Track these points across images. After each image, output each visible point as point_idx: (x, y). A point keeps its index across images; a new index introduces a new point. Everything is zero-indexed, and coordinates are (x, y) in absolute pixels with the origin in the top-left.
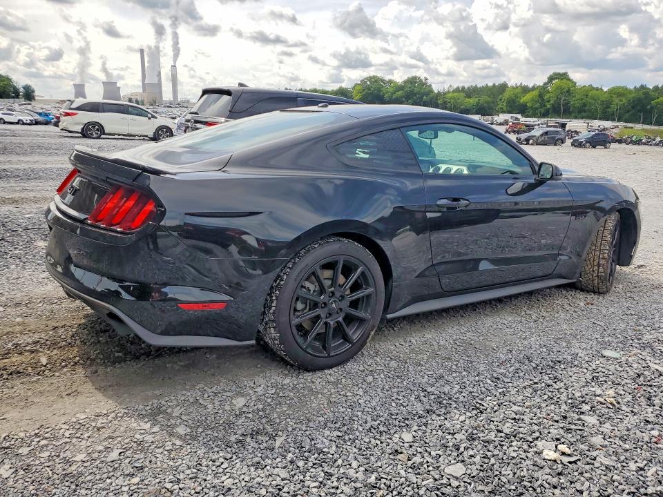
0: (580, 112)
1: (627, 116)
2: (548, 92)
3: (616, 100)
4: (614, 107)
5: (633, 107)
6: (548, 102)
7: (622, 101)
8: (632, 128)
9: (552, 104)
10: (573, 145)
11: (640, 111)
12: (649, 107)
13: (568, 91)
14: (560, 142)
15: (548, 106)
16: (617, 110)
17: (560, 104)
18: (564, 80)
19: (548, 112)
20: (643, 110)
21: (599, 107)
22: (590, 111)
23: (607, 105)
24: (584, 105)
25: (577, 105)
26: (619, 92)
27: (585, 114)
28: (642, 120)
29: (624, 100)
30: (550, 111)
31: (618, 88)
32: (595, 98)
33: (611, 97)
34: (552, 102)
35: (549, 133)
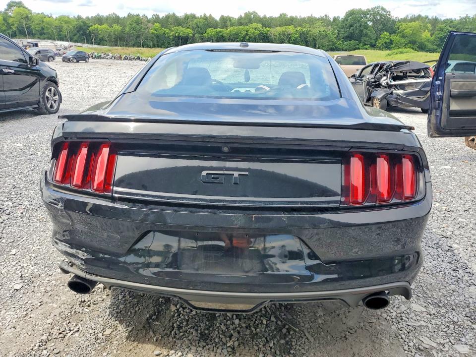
0: (41, 34)
1: (75, 38)
2: (11, 17)
3: (65, 26)
4: (65, 32)
5: (78, 32)
6: (13, 25)
7: (69, 27)
8: (82, 47)
9: (17, 27)
10: (63, 61)
11: (83, 35)
12: (87, 32)
13: (27, 17)
14: (52, 58)
15: (14, 29)
16: (68, 33)
17: (24, 28)
18: (21, 8)
19: (15, 33)
20: (84, 34)
21: (54, 31)
22: (48, 33)
23: (60, 29)
24: (43, 29)
25: (37, 29)
26: (64, 20)
27: (46, 36)
28: (86, 41)
29: (70, 26)
30: (17, 33)
31: (64, 17)
32: (50, 23)
33: (61, 23)
34: (16, 25)
35: (41, 52)
